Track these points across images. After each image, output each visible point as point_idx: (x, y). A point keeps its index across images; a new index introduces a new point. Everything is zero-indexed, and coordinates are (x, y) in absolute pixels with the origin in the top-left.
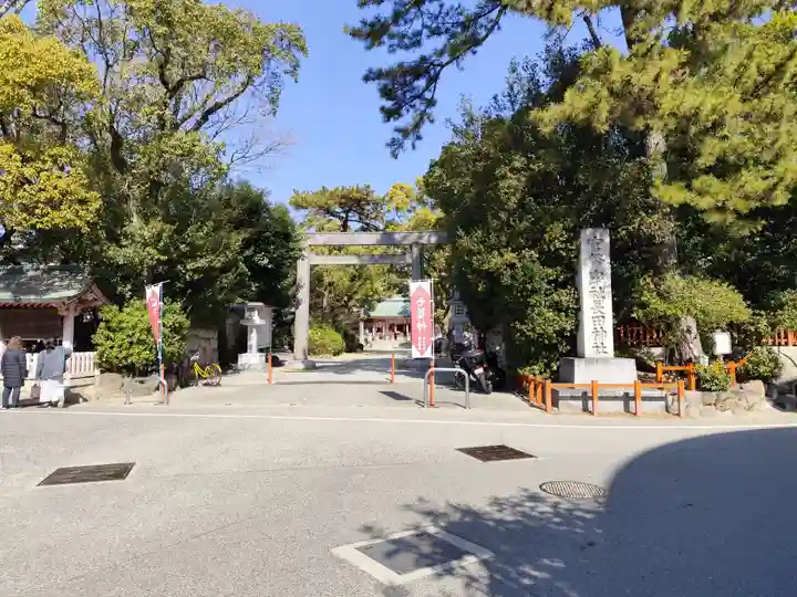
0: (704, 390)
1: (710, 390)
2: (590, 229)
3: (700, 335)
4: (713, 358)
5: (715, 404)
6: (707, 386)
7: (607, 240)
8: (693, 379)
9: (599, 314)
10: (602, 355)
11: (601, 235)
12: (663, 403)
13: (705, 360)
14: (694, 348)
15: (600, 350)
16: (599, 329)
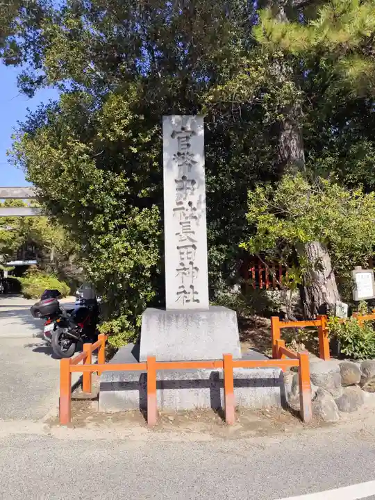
0: (342, 357)
1: (352, 357)
2: (178, 117)
3: (335, 273)
4: (353, 306)
5: (361, 384)
6: (347, 351)
7: (201, 132)
8: (327, 341)
9: (189, 243)
10: (192, 305)
11: (193, 125)
12: (277, 389)
13: (342, 309)
14: (329, 292)
15: (190, 297)
16: (187, 265)
